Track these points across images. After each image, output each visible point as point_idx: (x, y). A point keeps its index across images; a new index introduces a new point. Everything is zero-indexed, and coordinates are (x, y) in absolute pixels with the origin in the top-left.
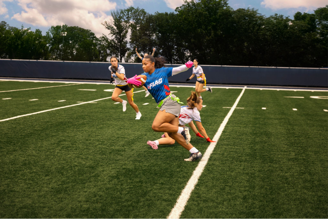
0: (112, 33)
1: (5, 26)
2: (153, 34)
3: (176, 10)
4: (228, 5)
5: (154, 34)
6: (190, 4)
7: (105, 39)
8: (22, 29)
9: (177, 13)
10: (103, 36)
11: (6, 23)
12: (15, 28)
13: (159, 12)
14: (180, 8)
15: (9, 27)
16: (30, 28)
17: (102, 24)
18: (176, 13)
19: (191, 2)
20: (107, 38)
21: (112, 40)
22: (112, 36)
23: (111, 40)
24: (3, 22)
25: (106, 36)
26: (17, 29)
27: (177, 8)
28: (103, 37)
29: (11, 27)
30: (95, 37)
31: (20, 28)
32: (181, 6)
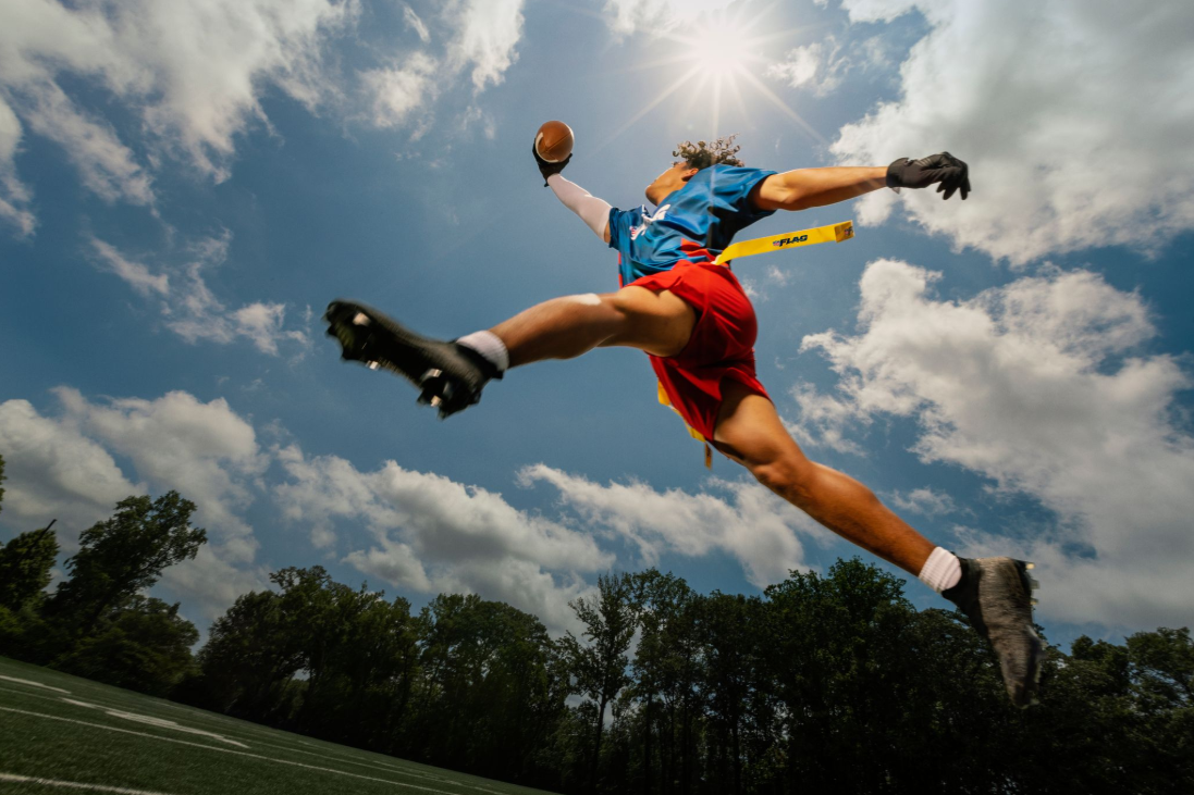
0: (591, 633)
1: (320, 578)
2: (698, 647)
3: (766, 593)
4: (904, 596)
5: (701, 649)
6: (806, 580)
7: (570, 645)
8: (362, 592)
9: (770, 599)
10: (568, 636)
11: (323, 572)
12: (344, 587)
13: (722, 592)
14: (777, 589)
15: (331, 583)
16: (383, 592)
17: (570, 604)
18: (765, 599)
19: (809, 576)
20: (576, 644)
21: (590, 650)
22: (591, 640)
23: (585, 652)
24: (317, 567)
25: (574, 638)
26: (349, 591)
27: (771, 587)
28: (567, 640)
29: (335, 584)
30: (546, 638)
31: (358, 590)
32: (782, 582)
